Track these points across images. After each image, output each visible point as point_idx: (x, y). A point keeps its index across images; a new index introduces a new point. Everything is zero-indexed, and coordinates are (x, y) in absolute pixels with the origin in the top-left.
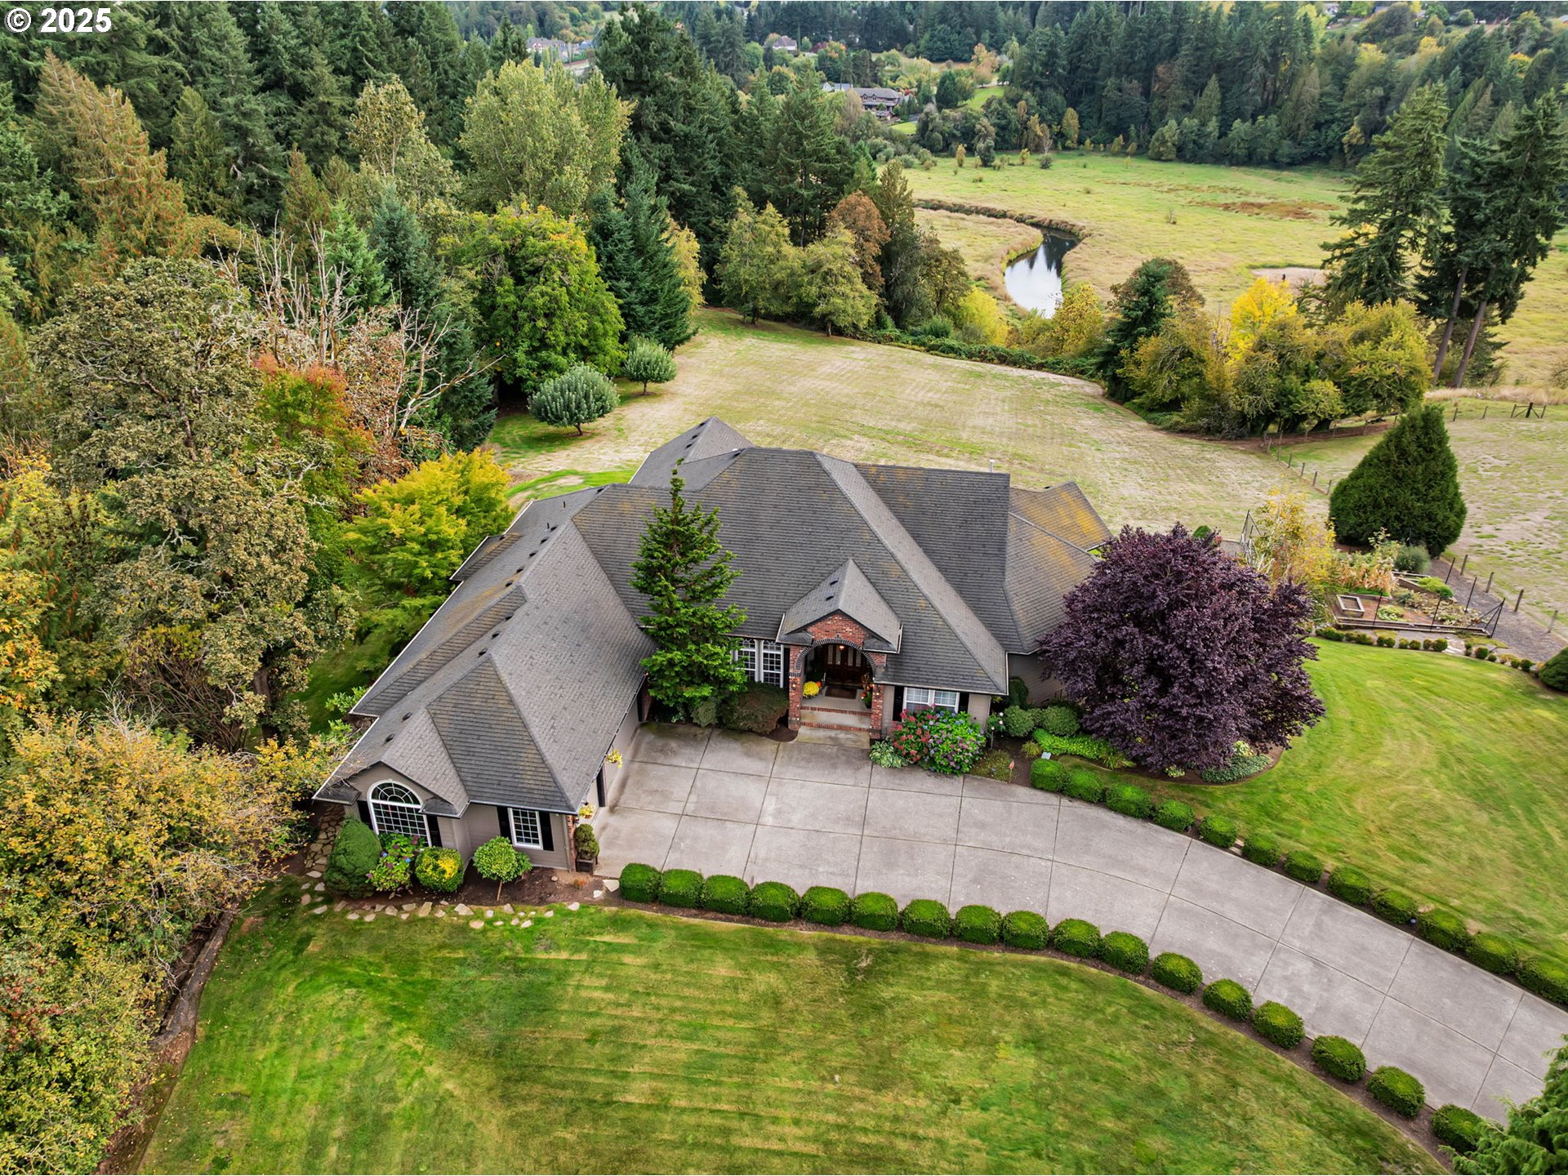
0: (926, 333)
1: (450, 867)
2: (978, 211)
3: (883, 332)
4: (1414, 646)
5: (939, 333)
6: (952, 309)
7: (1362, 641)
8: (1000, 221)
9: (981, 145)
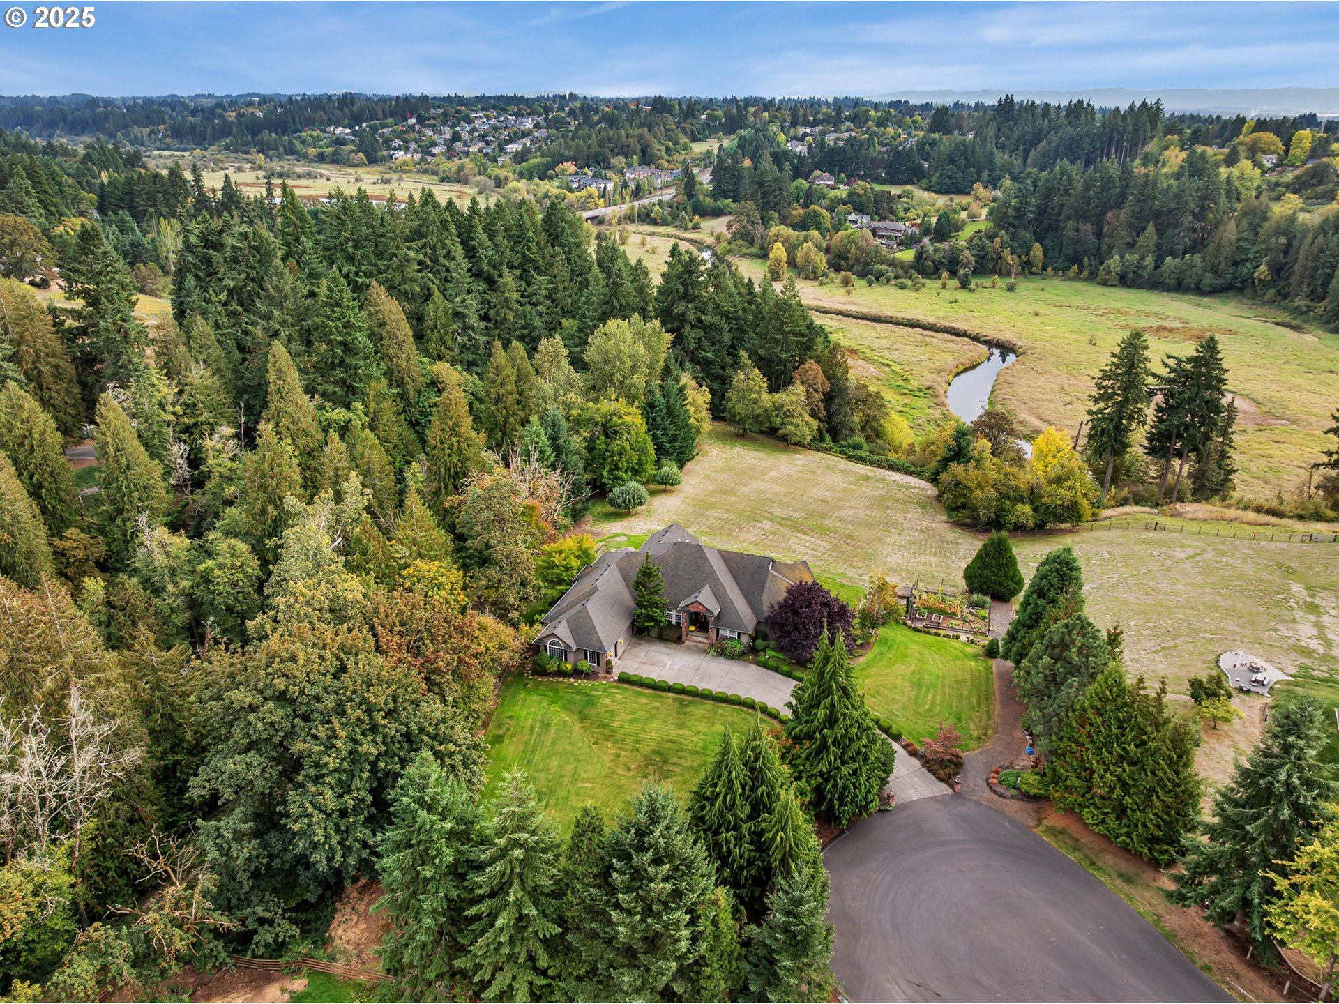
0: (849, 446)
1: (569, 667)
2: (945, 330)
3: (823, 444)
4: (948, 636)
5: (857, 447)
7: (928, 633)
9: (962, 272)
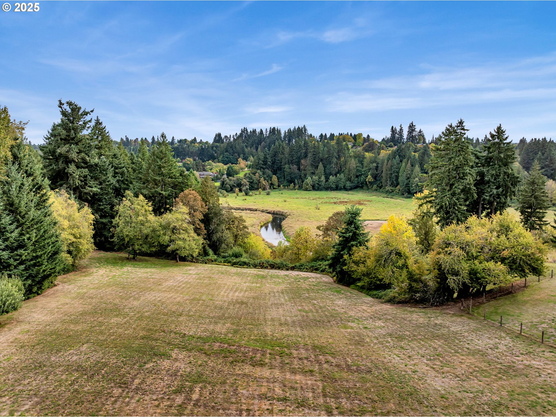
0: (230, 256)
2: (246, 209)
3: (208, 257)
5: (237, 256)
6: (242, 244)
8: (255, 212)
9: (244, 188)
